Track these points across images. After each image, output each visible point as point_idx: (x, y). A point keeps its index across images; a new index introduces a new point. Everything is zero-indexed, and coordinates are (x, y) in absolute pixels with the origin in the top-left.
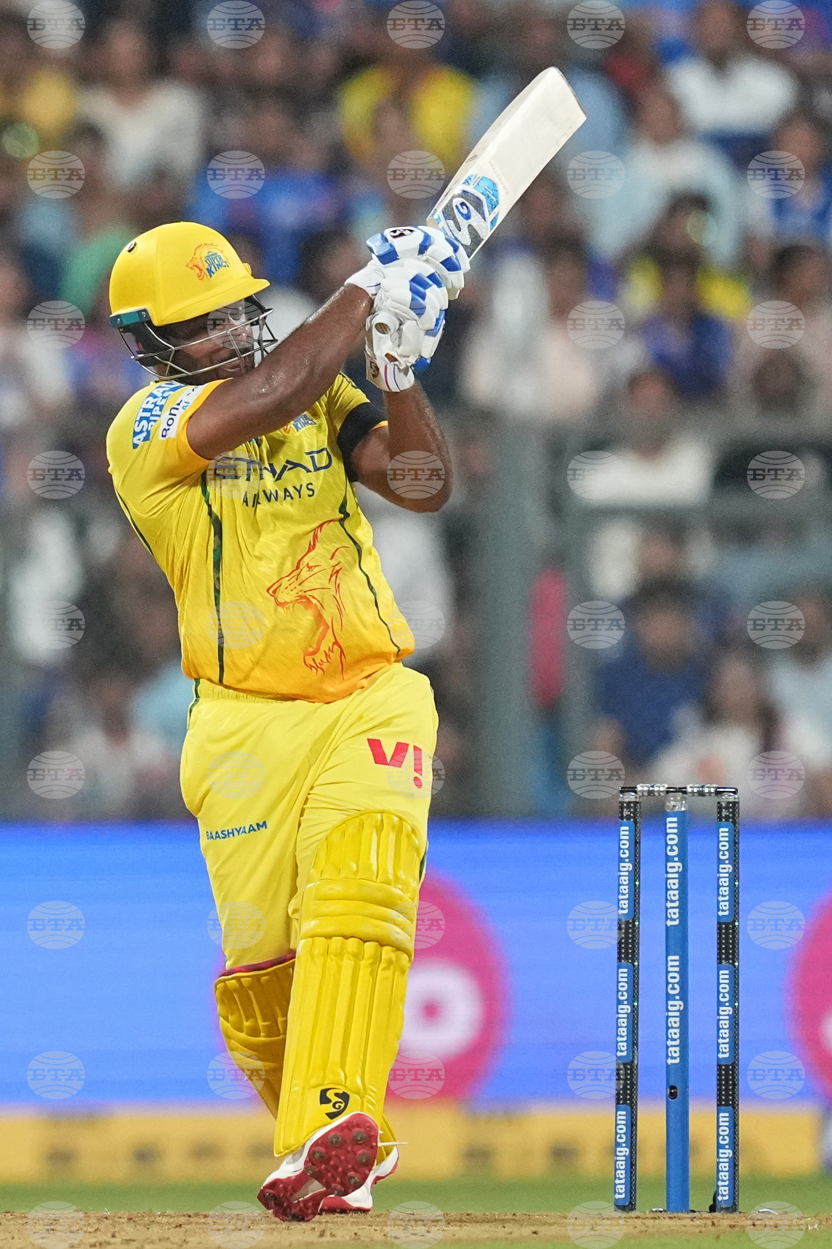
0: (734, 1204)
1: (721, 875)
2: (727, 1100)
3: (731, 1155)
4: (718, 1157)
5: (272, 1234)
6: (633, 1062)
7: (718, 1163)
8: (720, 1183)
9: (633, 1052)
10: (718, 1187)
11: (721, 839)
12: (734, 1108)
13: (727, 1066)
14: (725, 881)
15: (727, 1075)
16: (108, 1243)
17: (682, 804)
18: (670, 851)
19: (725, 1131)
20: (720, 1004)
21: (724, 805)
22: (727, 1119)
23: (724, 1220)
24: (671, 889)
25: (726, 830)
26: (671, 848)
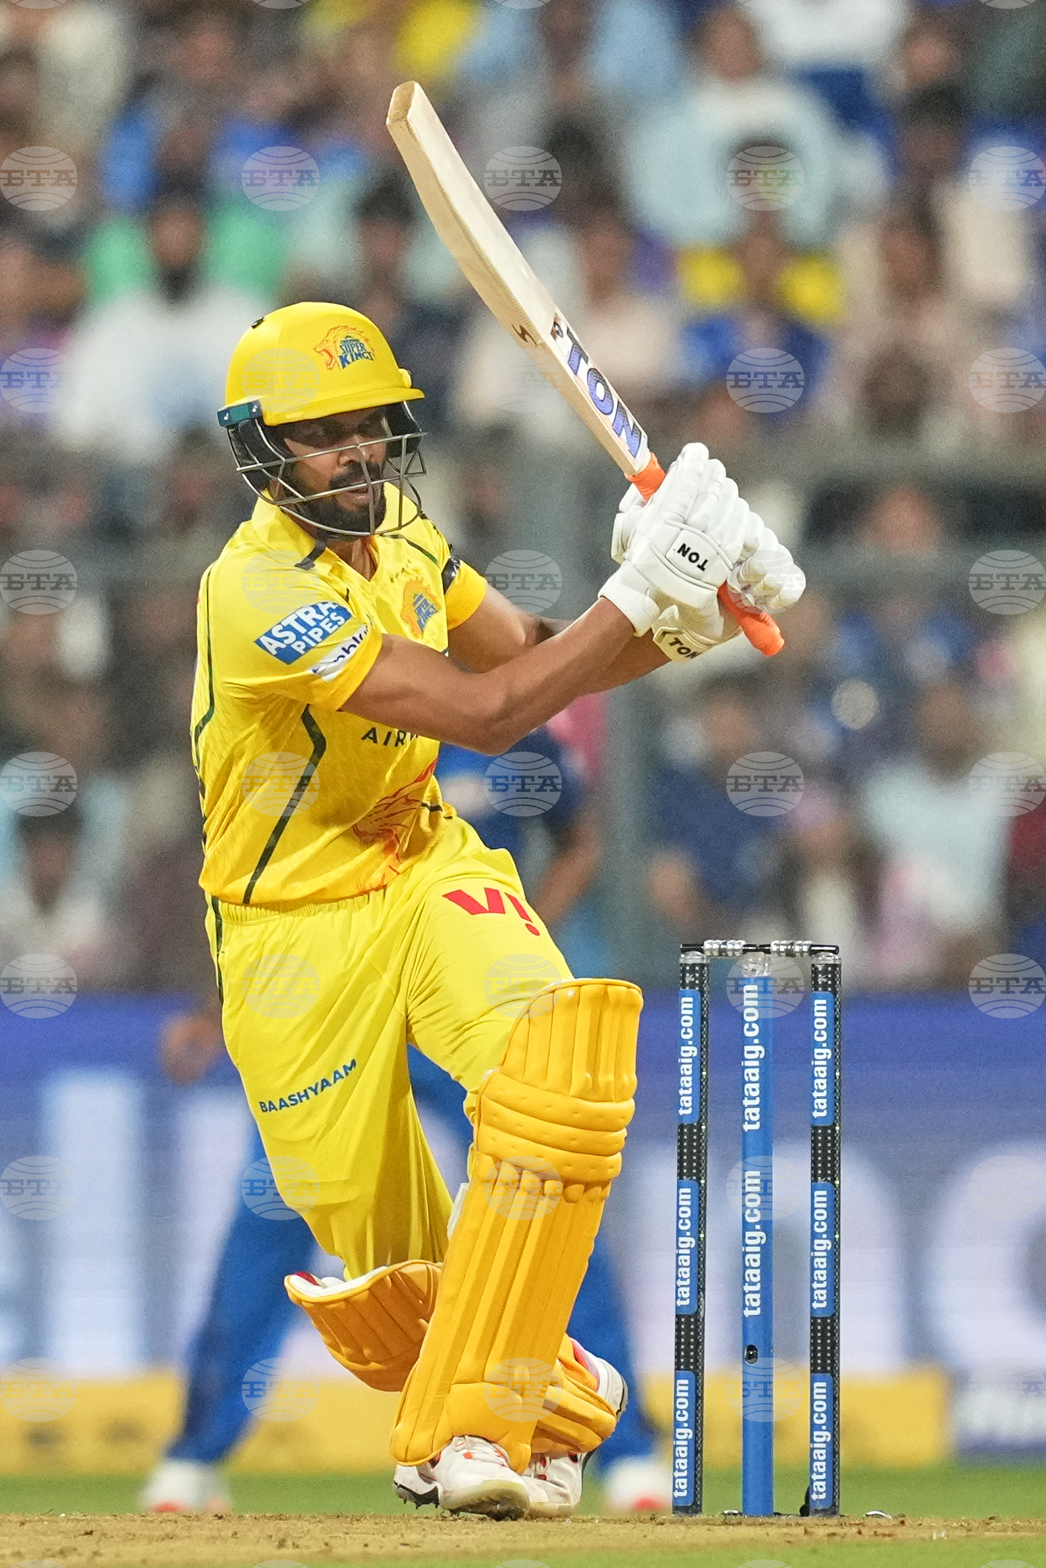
0: (834, 1504)
1: (817, 1063)
2: (823, 1365)
3: (829, 1439)
4: (812, 1441)
6: (697, 1313)
7: (812, 1449)
8: (815, 1477)
9: (699, 1300)
10: (812, 1481)
11: (817, 1014)
12: (833, 1376)
13: (824, 1319)
14: (822, 1072)
15: (824, 1331)
17: (765, 967)
18: (747, 1030)
19: (822, 1406)
20: (815, 1236)
21: (820, 969)
22: (824, 1391)
23: (820, 1528)
24: (750, 1082)
25: (824, 1002)
26: (750, 1026)
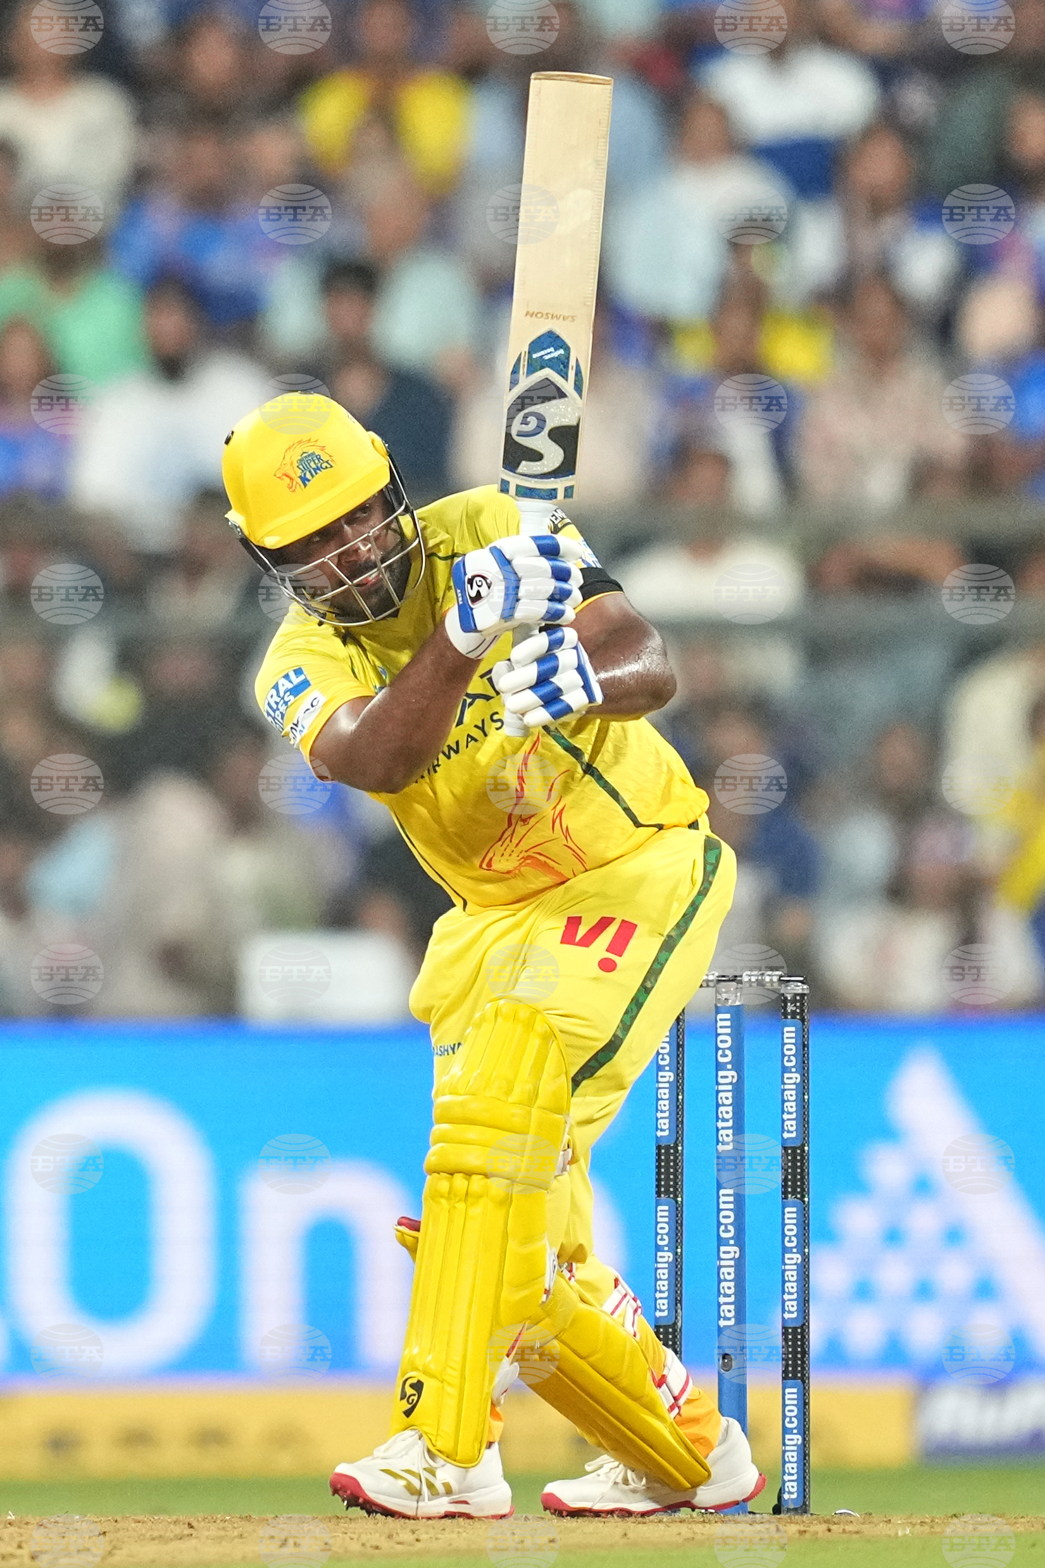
0: (804, 1503)
1: (786, 1087)
2: (795, 1372)
3: (800, 1442)
4: (784, 1444)
5: (220, 1543)
6: (675, 1324)
7: (784, 1452)
8: (786, 1478)
9: (676, 1312)
10: (784, 1482)
11: (786, 1041)
12: (804, 1382)
13: (795, 1329)
14: (791, 1095)
15: (795, 1340)
16: (12, 1556)
17: (736, 996)
18: (721, 1056)
19: (793, 1411)
20: (785, 1250)
21: (789, 998)
22: (795, 1396)
23: (791, 1527)
24: (723, 1105)
25: (793, 1029)
26: (724, 1052)
